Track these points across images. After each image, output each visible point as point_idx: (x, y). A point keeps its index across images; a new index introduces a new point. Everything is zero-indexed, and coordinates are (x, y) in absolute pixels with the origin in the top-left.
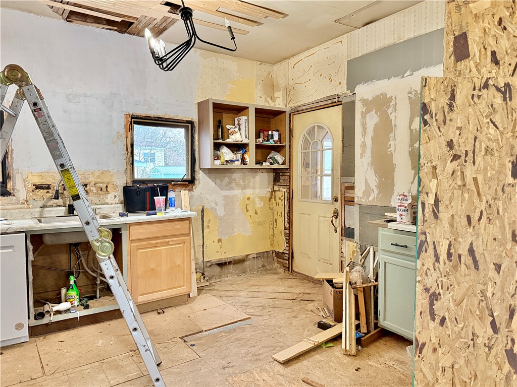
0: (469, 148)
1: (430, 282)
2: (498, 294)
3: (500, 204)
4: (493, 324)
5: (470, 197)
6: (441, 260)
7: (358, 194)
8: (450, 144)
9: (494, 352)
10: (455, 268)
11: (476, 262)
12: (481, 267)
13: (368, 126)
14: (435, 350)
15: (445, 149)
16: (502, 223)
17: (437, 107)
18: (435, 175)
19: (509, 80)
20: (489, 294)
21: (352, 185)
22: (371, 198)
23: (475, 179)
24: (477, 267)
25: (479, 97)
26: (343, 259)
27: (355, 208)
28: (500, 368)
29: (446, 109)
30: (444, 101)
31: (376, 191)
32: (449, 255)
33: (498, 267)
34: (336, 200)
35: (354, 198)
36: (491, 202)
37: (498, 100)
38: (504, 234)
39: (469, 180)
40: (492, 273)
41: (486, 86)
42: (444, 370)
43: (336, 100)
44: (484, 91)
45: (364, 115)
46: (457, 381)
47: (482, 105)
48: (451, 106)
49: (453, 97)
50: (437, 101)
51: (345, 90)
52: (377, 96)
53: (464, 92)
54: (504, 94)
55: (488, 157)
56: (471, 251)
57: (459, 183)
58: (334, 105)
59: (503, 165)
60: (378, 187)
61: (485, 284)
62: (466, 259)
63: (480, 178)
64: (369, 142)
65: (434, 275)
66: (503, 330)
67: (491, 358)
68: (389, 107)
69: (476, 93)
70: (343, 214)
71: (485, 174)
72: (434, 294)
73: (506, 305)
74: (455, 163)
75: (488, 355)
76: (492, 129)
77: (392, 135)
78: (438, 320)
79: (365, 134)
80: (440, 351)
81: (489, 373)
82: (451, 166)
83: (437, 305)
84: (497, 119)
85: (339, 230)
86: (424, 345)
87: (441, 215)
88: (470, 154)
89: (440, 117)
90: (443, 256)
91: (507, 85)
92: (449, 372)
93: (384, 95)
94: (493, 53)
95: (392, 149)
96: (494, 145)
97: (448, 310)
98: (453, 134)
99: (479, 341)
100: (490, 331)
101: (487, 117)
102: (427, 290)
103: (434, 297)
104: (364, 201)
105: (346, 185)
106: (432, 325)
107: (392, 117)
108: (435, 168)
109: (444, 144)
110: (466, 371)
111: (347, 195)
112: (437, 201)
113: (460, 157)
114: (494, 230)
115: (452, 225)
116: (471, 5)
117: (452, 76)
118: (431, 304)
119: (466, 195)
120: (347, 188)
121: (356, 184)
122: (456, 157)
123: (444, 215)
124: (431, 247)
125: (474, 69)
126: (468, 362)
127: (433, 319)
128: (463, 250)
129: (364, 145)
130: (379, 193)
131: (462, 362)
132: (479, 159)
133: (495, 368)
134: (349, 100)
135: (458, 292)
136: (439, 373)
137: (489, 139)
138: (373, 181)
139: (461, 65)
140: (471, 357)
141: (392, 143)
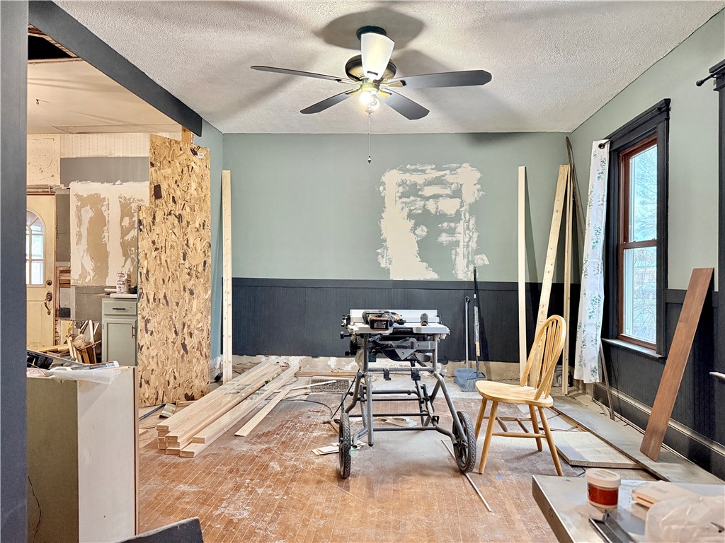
0: (163, 245)
1: (145, 314)
2: (178, 317)
3: (178, 273)
4: (176, 332)
5: (164, 269)
6: (150, 302)
7: (74, 277)
8: (154, 242)
9: (176, 345)
10: (158, 306)
11: (167, 302)
12: (170, 305)
13: (83, 218)
14: (148, 348)
15: (152, 245)
16: (179, 282)
17: (146, 222)
18: (146, 258)
19: (180, 212)
20: (174, 318)
21: (68, 269)
22: (87, 280)
23: (166, 261)
24: (168, 305)
25: (167, 219)
26: (57, 338)
27: (71, 289)
28: (179, 353)
29: (151, 223)
30: (150, 219)
31: (92, 274)
32: (154, 299)
33: (177, 304)
34: (49, 284)
35: (70, 281)
36: (174, 272)
37: (176, 222)
38: (180, 287)
39: (163, 261)
40: (175, 307)
41: (170, 214)
42: (153, 357)
43: (49, 190)
44: (170, 216)
45: (79, 209)
46: (159, 362)
47: (169, 223)
48: (153, 222)
49: (154, 218)
50: (147, 220)
51: (58, 183)
52: (91, 195)
53: (160, 216)
54: (179, 219)
55: (172, 250)
56: (165, 297)
57: (159, 262)
58: (46, 194)
59: (179, 254)
60: (94, 270)
61: (172, 313)
62: (163, 301)
63: (168, 260)
64: (84, 233)
65: (147, 310)
66: (180, 334)
67: (175, 348)
68: (103, 205)
69: (166, 217)
70: (58, 296)
71: (171, 259)
72: (147, 319)
73: (181, 322)
74: (156, 252)
75: (173, 347)
76: (174, 236)
77: (105, 228)
78: (149, 333)
79: (80, 225)
80: (151, 348)
81: (174, 355)
82: (154, 254)
83: (148, 326)
84: (175, 231)
85: (52, 312)
86: (142, 346)
87: (149, 279)
88: (164, 248)
89: (148, 227)
90: (151, 300)
91: (180, 215)
92: (155, 358)
93: (98, 195)
94: (173, 197)
95: (106, 239)
96: (175, 244)
97: (154, 327)
98: (155, 237)
99: (170, 341)
100: (174, 335)
101: (171, 229)
102: (143, 318)
103: (147, 321)
104: (80, 283)
105: (61, 269)
106: (146, 335)
107: (106, 214)
108: (146, 254)
109: (151, 242)
110: (163, 357)
111: (62, 278)
112: (148, 272)
113: (158, 249)
114: (176, 286)
115: (155, 284)
116: (162, 171)
117: (153, 206)
118: (146, 325)
119: (162, 269)
120: (62, 272)
121: (71, 268)
122: (157, 249)
123: (152, 279)
124: (145, 295)
125: (164, 204)
126: (164, 352)
127: (147, 333)
128: (161, 296)
129: (79, 235)
130: (95, 275)
131: (161, 352)
132: (167, 251)
133: (177, 352)
134: (63, 193)
135: (158, 318)
136: (150, 360)
137: (172, 241)
138: (89, 265)
139: (158, 201)
140: (166, 349)
141: (106, 234)
